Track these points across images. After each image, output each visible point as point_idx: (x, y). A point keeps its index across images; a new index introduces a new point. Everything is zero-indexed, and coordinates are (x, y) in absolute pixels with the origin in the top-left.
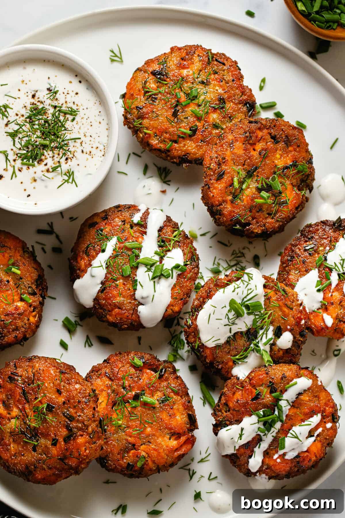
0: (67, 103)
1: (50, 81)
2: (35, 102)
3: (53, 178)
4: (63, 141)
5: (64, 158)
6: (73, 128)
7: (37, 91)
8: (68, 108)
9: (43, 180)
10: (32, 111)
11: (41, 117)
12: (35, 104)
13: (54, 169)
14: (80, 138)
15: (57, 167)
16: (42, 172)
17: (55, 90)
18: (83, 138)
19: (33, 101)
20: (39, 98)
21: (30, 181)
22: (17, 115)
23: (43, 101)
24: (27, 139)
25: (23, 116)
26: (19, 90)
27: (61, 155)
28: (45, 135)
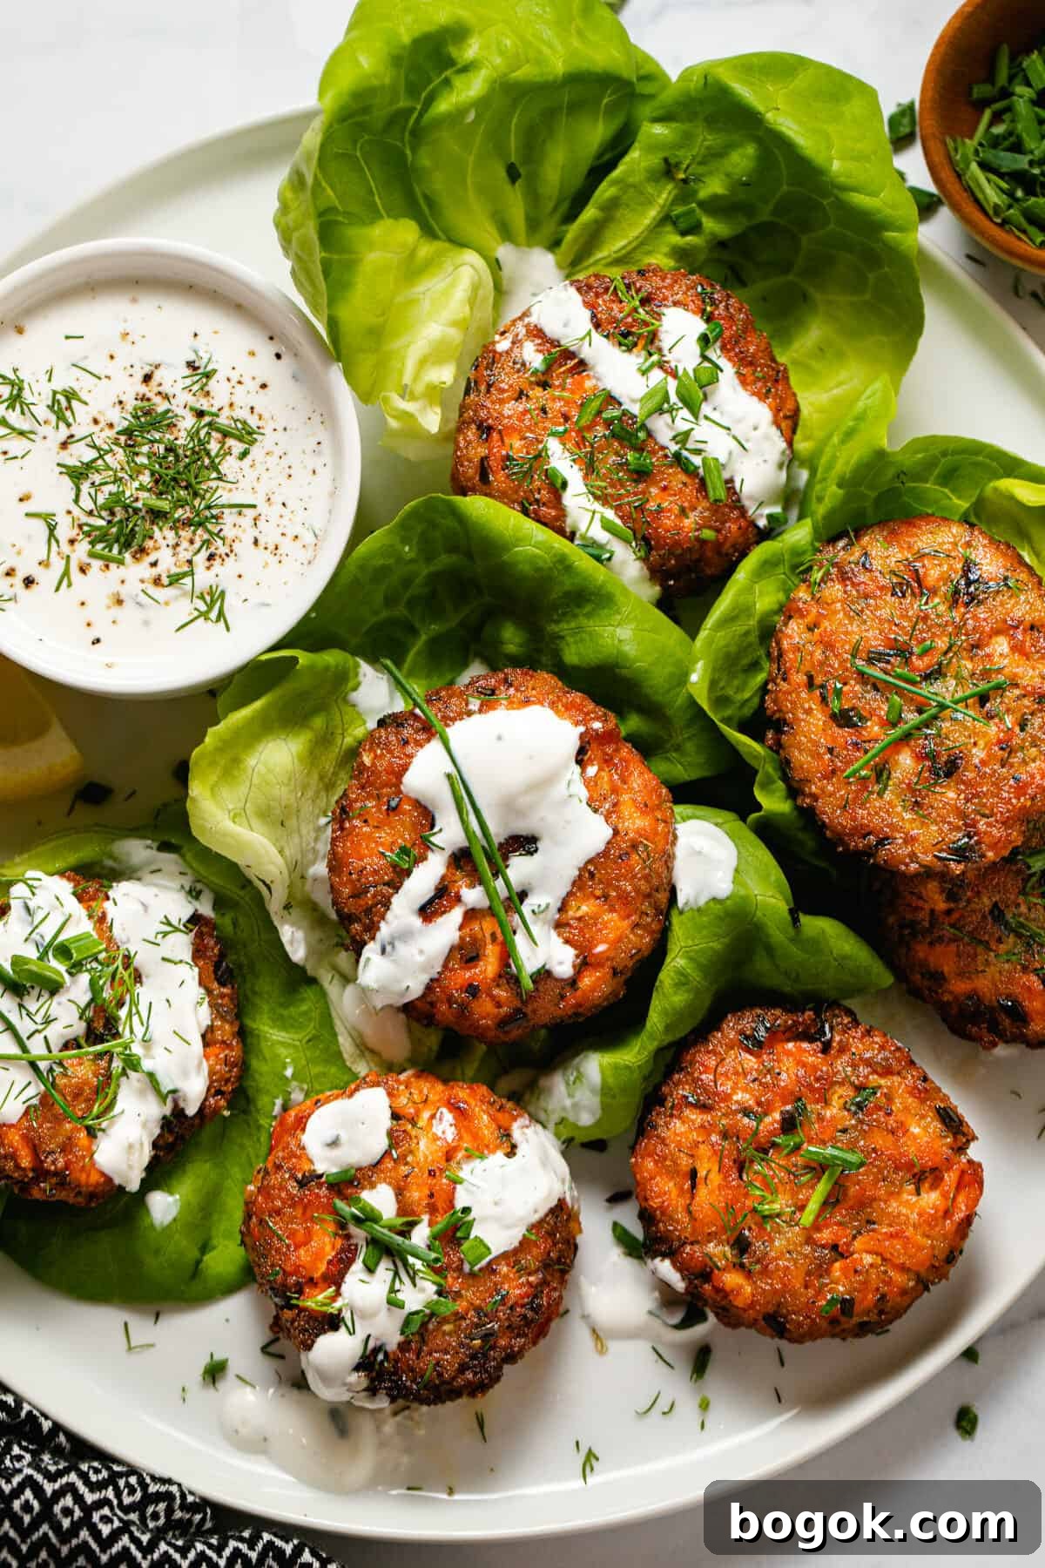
0: (235, 407)
1: (200, 344)
2: (149, 395)
3: (167, 603)
4: (209, 507)
5: (204, 554)
6: (240, 477)
7: (157, 367)
8: (235, 421)
9: (139, 604)
10: (136, 417)
11: (157, 436)
12: (148, 400)
13: (175, 580)
14: (254, 506)
15: (184, 575)
16: (142, 581)
17: (209, 368)
18: (262, 508)
19: (143, 389)
20: (160, 385)
21: (108, 601)
22: (96, 422)
23: (171, 395)
24: (113, 488)
25: (111, 426)
26: (112, 357)
27: (197, 545)
28: (161, 484)
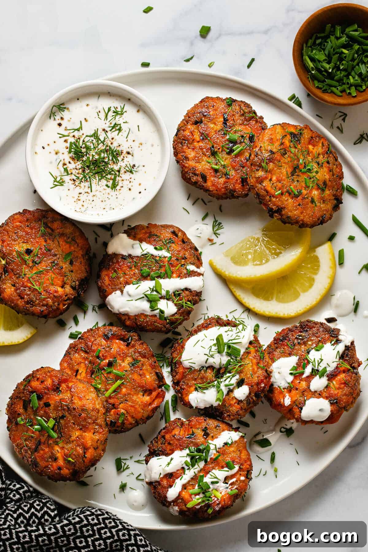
0: (122, 181)
1: (141, 168)
2: (123, 154)
3: (58, 168)
4: (89, 177)
5: (75, 178)
6: (100, 186)
7: (132, 155)
8: (118, 182)
9: (56, 160)
10: (116, 151)
11: (111, 158)
13: (66, 170)
14: (91, 191)
15: (67, 172)
16: (64, 160)
17: (133, 172)
18: (91, 194)
19: (125, 152)
20: (127, 157)
21: (56, 149)
22: (113, 139)
23: (124, 161)
24: (92, 147)
25: (112, 144)
26: (134, 141)
27: (77, 175)
28: (95, 163)
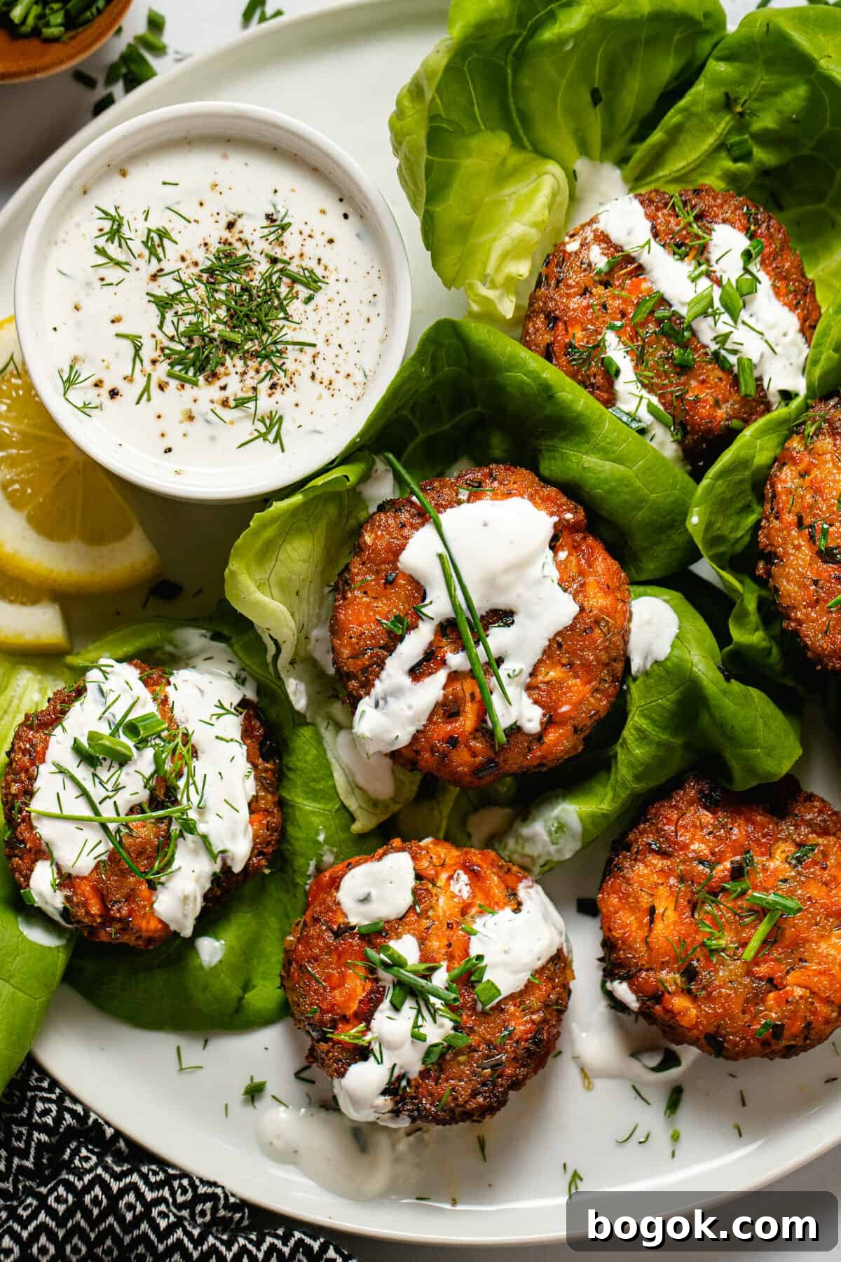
0: (304, 257)
1: (278, 199)
2: (230, 240)
3: (232, 423)
4: (275, 343)
5: (267, 383)
6: (304, 319)
7: (240, 216)
8: (304, 269)
9: (208, 422)
10: (219, 259)
11: (235, 276)
12: (230, 244)
13: (241, 403)
14: (314, 345)
15: (249, 400)
16: (212, 402)
17: (285, 221)
18: (321, 347)
19: (226, 235)
20: (241, 232)
21: (180, 416)
22: (183, 259)
23: (250, 241)
24: (193, 319)
25: (196, 264)
26: (201, 204)
27: (263, 374)
28: (235, 319)
